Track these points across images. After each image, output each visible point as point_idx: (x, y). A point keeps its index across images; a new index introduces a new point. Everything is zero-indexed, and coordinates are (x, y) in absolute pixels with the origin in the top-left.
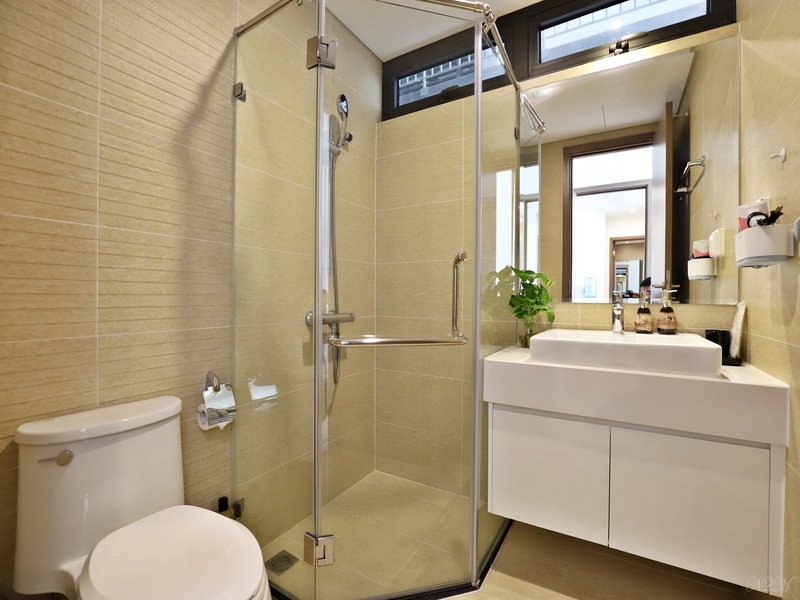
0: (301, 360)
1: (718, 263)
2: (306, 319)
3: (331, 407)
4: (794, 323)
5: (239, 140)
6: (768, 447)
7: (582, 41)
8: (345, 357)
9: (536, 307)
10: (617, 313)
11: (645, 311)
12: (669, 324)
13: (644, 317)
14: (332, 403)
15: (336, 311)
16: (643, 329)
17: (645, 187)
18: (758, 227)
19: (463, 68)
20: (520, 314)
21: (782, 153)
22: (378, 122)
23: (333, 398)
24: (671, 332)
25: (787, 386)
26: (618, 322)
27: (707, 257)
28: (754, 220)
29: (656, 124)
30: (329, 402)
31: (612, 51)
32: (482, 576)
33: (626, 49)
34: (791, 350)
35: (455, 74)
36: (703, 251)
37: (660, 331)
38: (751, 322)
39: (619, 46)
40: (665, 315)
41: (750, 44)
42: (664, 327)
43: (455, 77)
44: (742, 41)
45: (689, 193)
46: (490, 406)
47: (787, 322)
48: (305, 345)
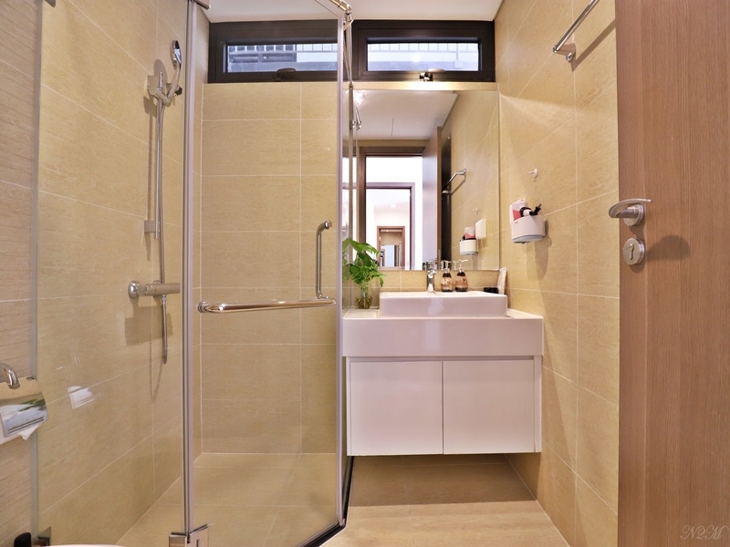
0: (123, 340)
1: (480, 243)
2: (129, 289)
3: (156, 391)
4: (545, 277)
5: (45, 52)
6: (532, 358)
7: (399, 63)
8: (171, 334)
9: (372, 273)
10: (430, 277)
11: (447, 275)
12: (464, 284)
13: (448, 279)
14: (158, 386)
15: (162, 280)
16: (447, 288)
17: (410, 188)
18: (530, 216)
19: (264, 55)
20: (359, 280)
21: (536, 171)
22: (205, 83)
23: (159, 380)
24: (464, 290)
25: (541, 317)
26: (431, 285)
27: (474, 238)
28: (526, 212)
29: (427, 141)
30: (154, 385)
31: (421, 77)
32: (345, 516)
33: (431, 79)
34: (543, 294)
35: (256, 58)
36: (471, 235)
37: (457, 290)
38: (510, 281)
39: (426, 75)
40: (461, 278)
41: (508, 99)
42: (460, 287)
43: (256, 61)
44: (501, 96)
45: (450, 195)
46: (348, 361)
47: (540, 277)
48: (127, 321)
